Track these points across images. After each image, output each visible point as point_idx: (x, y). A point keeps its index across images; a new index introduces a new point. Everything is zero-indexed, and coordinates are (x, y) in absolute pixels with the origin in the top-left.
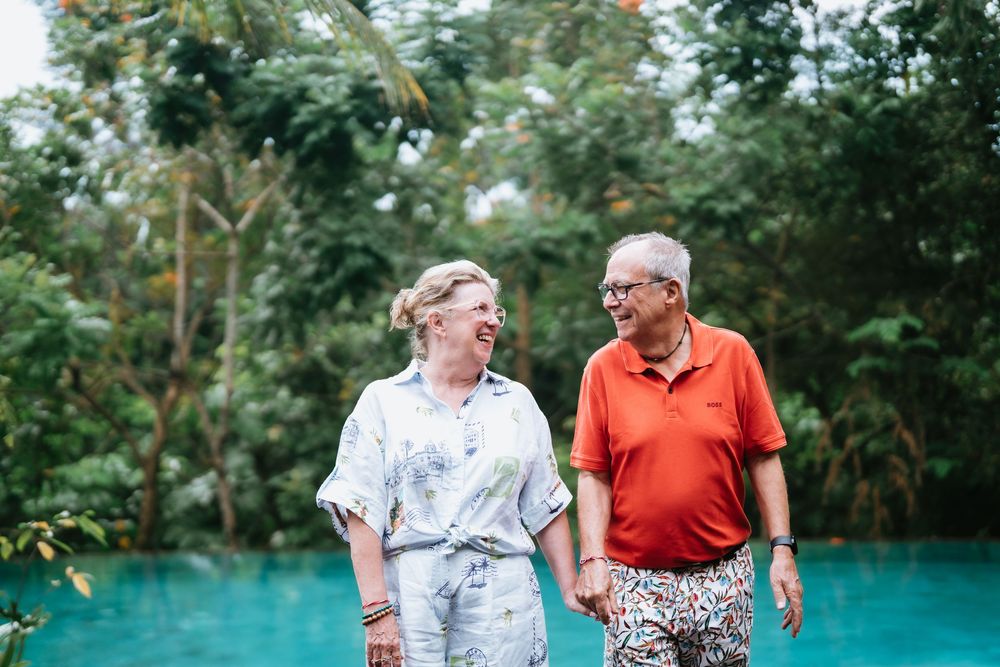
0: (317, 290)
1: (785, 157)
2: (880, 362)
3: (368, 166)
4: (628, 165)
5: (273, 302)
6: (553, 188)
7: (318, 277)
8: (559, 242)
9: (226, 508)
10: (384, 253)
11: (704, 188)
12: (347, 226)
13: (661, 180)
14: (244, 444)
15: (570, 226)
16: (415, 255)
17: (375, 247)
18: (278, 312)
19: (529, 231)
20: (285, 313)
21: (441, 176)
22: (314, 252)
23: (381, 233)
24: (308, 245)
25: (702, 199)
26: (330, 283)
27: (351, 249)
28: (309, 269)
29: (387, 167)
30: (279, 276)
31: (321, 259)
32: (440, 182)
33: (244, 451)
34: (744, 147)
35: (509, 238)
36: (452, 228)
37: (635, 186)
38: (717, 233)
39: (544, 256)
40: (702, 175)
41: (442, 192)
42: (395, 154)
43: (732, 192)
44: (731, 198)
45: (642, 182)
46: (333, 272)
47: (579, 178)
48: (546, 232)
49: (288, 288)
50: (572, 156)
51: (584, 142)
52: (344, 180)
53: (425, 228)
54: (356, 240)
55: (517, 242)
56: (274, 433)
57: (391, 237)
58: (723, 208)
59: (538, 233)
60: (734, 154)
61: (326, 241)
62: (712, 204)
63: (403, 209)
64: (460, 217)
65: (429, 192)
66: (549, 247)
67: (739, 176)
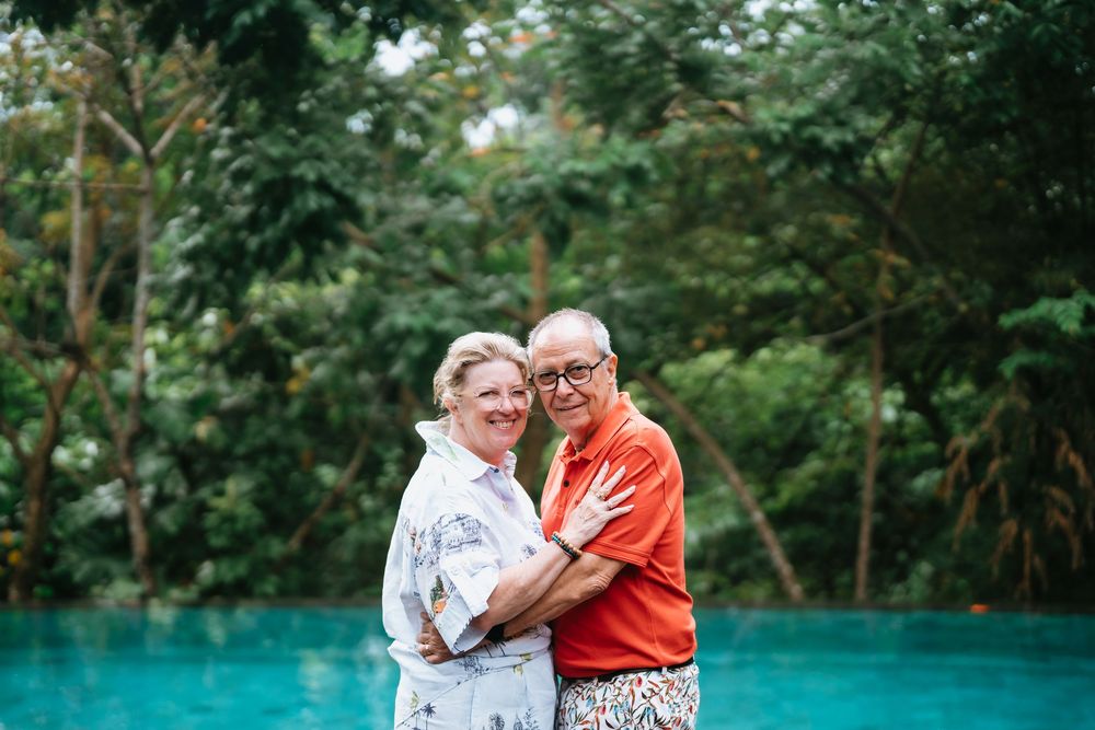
0: (253, 243)
1: (921, 66)
2: (1043, 358)
3: (328, 68)
4: (696, 73)
5: (191, 256)
6: (585, 104)
7: (253, 223)
8: (596, 180)
9: (136, 528)
10: (349, 191)
11: (803, 109)
12: (294, 152)
13: (740, 97)
14: (163, 444)
15: (615, 159)
16: (394, 194)
17: (336, 184)
18: (198, 270)
19: (555, 165)
20: (208, 275)
21: (431, 86)
22: (248, 189)
23: (344, 162)
24: (240, 176)
25: (801, 123)
26: (270, 233)
27: (301, 183)
28: (242, 211)
29: (356, 71)
30: (201, 219)
31: (258, 198)
32: (431, 94)
33: (161, 454)
34: (864, 50)
35: (525, 174)
36: (446, 157)
37: (704, 104)
38: (823, 172)
39: (576, 200)
40: (800, 91)
41: (434, 107)
42: (370, 52)
43: (842, 116)
44: (841, 124)
45: (714, 99)
46: (275, 217)
47: (626, 91)
48: (581, 166)
49: (210, 238)
50: (618, 59)
51: (638, 37)
52: (295, 87)
53: (411, 157)
54: (307, 171)
55: (536, 179)
56: (203, 429)
57: (361, 168)
58: (830, 137)
59: (566, 167)
60: (843, 62)
61: (266, 173)
62: (817, 130)
63: (380, 132)
64: (457, 143)
65: (414, 106)
66: (584, 186)
67: (852, 92)
